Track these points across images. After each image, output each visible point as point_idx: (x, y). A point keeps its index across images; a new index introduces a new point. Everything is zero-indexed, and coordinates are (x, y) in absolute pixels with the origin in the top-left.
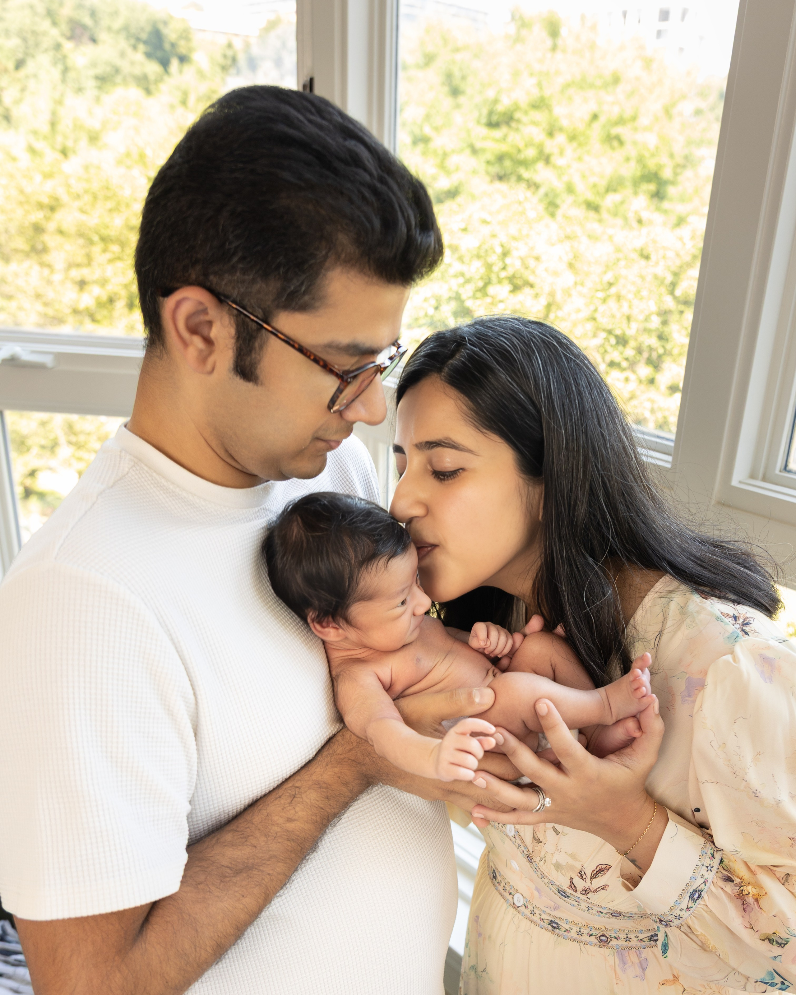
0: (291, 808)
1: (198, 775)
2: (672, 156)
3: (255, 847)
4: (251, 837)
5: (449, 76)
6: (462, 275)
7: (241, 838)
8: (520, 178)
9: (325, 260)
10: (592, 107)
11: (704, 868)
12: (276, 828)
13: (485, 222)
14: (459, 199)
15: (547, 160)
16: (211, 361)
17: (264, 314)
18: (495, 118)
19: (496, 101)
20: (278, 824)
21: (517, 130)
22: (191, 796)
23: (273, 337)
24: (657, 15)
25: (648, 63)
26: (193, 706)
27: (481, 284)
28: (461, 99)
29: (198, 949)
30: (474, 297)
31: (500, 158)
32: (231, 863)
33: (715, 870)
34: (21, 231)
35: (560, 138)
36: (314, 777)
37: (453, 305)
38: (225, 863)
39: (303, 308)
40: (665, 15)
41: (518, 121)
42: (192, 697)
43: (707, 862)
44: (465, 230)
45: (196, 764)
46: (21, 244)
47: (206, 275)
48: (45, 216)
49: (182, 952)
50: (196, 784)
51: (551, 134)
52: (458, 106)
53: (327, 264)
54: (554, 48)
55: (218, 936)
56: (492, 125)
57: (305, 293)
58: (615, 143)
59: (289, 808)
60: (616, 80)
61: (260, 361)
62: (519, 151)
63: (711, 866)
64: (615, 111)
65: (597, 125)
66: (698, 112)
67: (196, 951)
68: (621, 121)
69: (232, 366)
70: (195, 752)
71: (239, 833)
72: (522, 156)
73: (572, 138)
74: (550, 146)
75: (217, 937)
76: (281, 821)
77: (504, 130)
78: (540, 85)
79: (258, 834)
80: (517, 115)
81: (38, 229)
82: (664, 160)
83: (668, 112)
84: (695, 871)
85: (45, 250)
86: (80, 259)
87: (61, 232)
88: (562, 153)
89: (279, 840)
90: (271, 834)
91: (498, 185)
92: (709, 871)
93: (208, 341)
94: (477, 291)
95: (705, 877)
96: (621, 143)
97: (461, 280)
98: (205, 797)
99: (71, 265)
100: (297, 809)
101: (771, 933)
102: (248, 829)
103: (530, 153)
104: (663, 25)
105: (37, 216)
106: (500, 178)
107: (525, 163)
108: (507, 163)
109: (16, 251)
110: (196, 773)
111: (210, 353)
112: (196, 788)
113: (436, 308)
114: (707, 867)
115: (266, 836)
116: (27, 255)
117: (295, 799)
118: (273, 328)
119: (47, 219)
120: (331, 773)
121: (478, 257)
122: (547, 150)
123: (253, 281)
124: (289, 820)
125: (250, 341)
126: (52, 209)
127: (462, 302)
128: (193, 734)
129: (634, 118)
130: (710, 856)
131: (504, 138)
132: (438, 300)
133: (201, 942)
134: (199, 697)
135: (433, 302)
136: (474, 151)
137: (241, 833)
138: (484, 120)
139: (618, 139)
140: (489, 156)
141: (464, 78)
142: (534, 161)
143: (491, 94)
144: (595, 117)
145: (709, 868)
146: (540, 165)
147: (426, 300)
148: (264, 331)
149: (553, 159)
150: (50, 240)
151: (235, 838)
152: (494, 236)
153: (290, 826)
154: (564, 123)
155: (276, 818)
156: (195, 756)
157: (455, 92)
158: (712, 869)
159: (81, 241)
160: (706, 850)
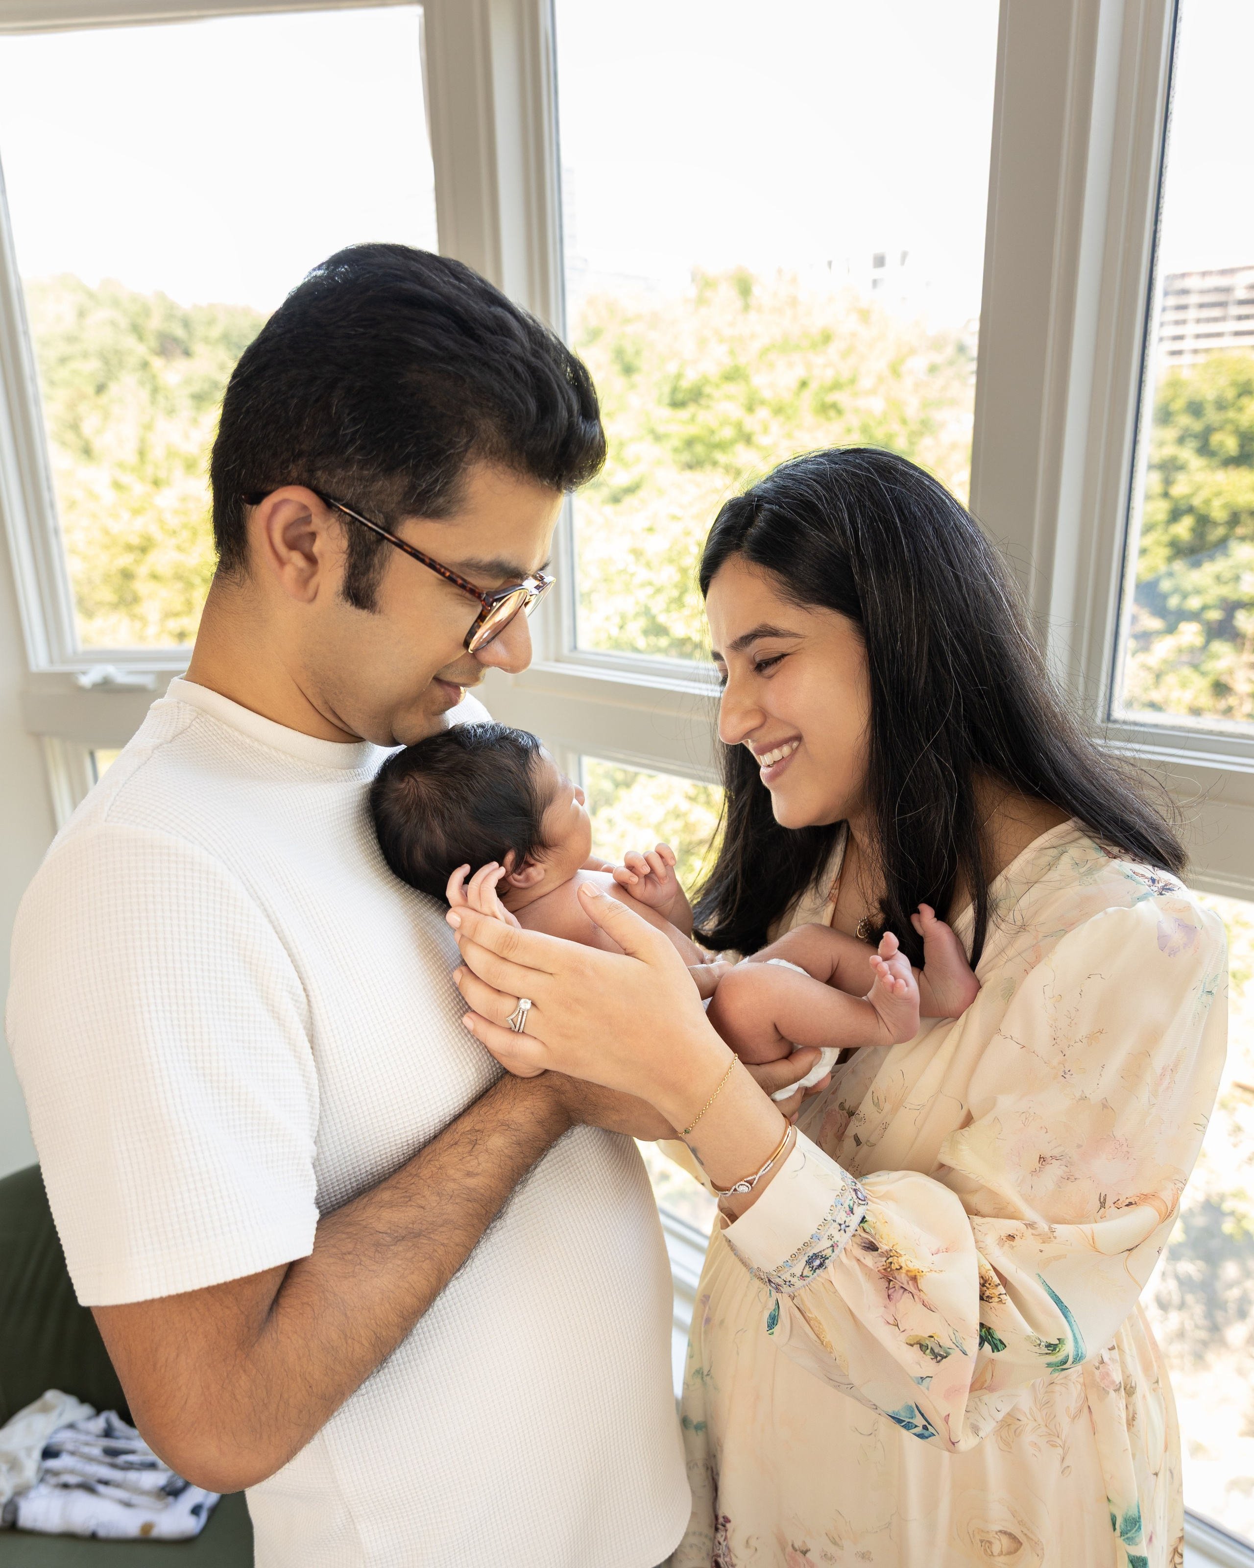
0: (472, 1157)
1: (322, 1104)
2: (904, 422)
3: (423, 1208)
4: (418, 1196)
5: (619, 354)
6: (650, 584)
7: (404, 1197)
8: (715, 464)
9: (466, 451)
10: (800, 372)
11: (836, 1225)
12: (452, 1185)
13: (675, 518)
14: (641, 493)
15: (748, 439)
16: (313, 582)
17: (386, 520)
18: (680, 396)
19: (679, 376)
20: (454, 1180)
21: (708, 407)
22: (315, 1134)
23: (398, 550)
24: (870, 262)
25: (865, 315)
26: (305, 1006)
27: (675, 593)
28: (636, 378)
29: (350, 1341)
30: (668, 610)
31: (690, 443)
32: (390, 1228)
33: (851, 1231)
34: (107, 578)
35: (763, 413)
36: (500, 1116)
37: (642, 622)
38: (381, 1227)
39: (437, 514)
40: (880, 261)
41: (709, 396)
42: (303, 994)
43: (842, 1217)
44: (650, 529)
45: (317, 1088)
46: (107, 594)
47: (311, 471)
48: (135, 561)
49: (328, 1345)
50: (321, 1118)
51: (750, 409)
52: (633, 387)
53: (469, 455)
54: (746, 308)
55: (376, 1323)
56: (677, 404)
57: (440, 493)
58: (832, 413)
59: (469, 1158)
60: (827, 338)
61: (379, 583)
62: (712, 432)
63: (847, 1224)
64: (829, 375)
65: (807, 394)
66: (933, 369)
67: (347, 1343)
68: (836, 386)
69: (341, 589)
70: (314, 1070)
71: (401, 1191)
72: (716, 438)
73: (779, 410)
74: (751, 424)
75: (375, 1325)
76: (458, 1175)
77: (691, 409)
78: (732, 352)
79: (427, 1193)
80: (708, 390)
81: (127, 575)
82: (895, 426)
83: (895, 371)
84: (820, 1228)
85: (136, 599)
86: (178, 606)
87: (155, 577)
88: (766, 430)
89: (458, 1201)
90: (445, 1193)
91: (688, 474)
92: (842, 1232)
93: (311, 559)
94: (671, 602)
95: (835, 1239)
96: (839, 412)
97: (650, 590)
98: (335, 1133)
99: (170, 614)
100: (481, 1159)
101: (926, 1335)
102: (413, 1185)
103: (727, 433)
104: (879, 273)
105: (126, 560)
106: (690, 467)
107: (721, 446)
108: (699, 449)
109: (100, 604)
110: (319, 1100)
111: (313, 574)
112: (321, 1123)
113: (621, 627)
114: (840, 1225)
115: (438, 1194)
116: (115, 606)
117: (477, 1147)
118: (396, 538)
119: (137, 562)
120: (522, 1109)
121: (671, 561)
122: (748, 427)
123: (373, 479)
124: (469, 1174)
125: (367, 556)
126: (144, 550)
127: (653, 618)
128: (308, 1045)
129: (853, 381)
130: (848, 1209)
131: (693, 419)
132: (623, 617)
133: (354, 1331)
134: (311, 993)
135: (617, 621)
136: (658, 438)
137: (404, 1191)
138: (666, 399)
139: (834, 406)
140: (676, 442)
141: (638, 353)
142: (732, 442)
143: (672, 368)
144: (804, 384)
145: (843, 1226)
146: (740, 447)
147: (607, 618)
148: (386, 541)
149: (755, 439)
150: (141, 586)
151: (396, 1196)
152: (688, 533)
153: (471, 1182)
154: (767, 394)
155: (451, 1172)
156: (315, 1075)
157: (628, 370)
158: (847, 1229)
159: (179, 585)
160: (842, 1201)
